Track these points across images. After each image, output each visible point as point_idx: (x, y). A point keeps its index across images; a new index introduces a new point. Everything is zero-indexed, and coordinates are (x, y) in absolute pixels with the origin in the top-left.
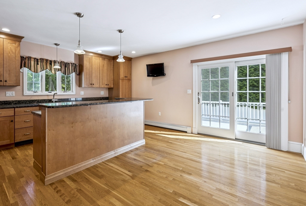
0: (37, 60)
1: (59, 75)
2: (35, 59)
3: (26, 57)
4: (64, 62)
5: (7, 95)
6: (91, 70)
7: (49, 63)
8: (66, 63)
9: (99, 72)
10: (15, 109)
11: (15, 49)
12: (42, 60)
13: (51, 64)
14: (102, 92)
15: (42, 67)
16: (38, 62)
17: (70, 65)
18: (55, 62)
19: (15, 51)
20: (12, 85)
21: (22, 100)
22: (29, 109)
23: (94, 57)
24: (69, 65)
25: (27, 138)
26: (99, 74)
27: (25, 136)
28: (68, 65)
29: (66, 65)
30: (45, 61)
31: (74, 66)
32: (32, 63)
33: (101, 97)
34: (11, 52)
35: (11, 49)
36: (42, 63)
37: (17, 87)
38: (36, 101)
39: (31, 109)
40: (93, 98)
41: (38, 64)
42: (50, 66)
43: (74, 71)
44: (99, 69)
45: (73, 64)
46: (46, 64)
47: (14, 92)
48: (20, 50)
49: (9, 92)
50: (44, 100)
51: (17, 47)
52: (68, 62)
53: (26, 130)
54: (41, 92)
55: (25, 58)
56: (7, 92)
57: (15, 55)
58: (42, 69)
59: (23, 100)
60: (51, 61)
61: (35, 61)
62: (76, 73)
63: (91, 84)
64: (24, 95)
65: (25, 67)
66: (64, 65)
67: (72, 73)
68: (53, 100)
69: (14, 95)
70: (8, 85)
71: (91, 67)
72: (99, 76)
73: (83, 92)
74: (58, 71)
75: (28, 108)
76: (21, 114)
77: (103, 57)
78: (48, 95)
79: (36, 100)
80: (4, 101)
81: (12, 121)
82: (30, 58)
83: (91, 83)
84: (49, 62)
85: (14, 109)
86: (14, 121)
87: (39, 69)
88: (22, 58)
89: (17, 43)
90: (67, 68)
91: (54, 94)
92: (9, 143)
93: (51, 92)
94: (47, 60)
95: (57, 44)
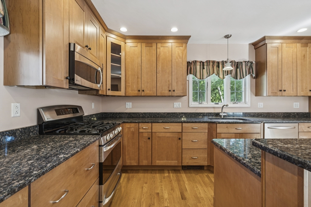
0: (203, 63)
1: (228, 80)
2: (201, 62)
3: (192, 61)
4: (235, 62)
5: (175, 106)
6: (280, 67)
7: (216, 66)
8: (238, 62)
9: (295, 68)
10: (183, 124)
11: (182, 53)
12: (208, 62)
13: (218, 67)
14: (296, 103)
15: (208, 72)
16: (204, 65)
17: (244, 64)
18: (223, 63)
19: (182, 55)
20: (179, 95)
21: (187, 113)
22: (197, 126)
23: (285, 44)
24: (242, 65)
25: (194, 163)
26: (295, 72)
27: (193, 160)
28: (240, 65)
29: (238, 65)
30: (211, 64)
31: (249, 65)
32: (198, 67)
33: (294, 113)
34: (178, 57)
35: (178, 53)
36: (208, 66)
37: (184, 97)
38: (202, 115)
39: (199, 126)
40: (279, 113)
41: (204, 68)
42: (217, 69)
43: (249, 73)
44: (295, 64)
45: (247, 63)
46: (213, 67)
47: (180, 103)
48: (186, 53)
49: (176, 103)
50: (211, 113)
51: (184, 50)
52: (240, 61)
53: (194, 152)
54: (206, 103)
55: (191, 63)
56: (174, 103)
57: (182, 59)
58: (209, 74)
59: (189, 113)
60: (218, 63)
61: (200, 66)
62: (251, 75)
63: (280, 91)
64: (190, 106)
65: (191, 74)
66: (235, 65)
67: (246, 76)
68: (221, 114)
69: (181, 107)
70: (175, 95)
71: (280, 63)
72: (295, 76)
73: (262, 103)
74: (227, 75)
75: (196, 124)
76: (189, 131)
77: (303, 41)
78: (214, 108)
79: (202, 113)
80: (172, 113)
81: (180, 139)
82: (195, 62)
83: (280, 89)
84: (216, 64)
85: (181, 124)
86: (181, 139)
87: (205, 75)
88: (189, 63)
89: (184, 45)
90: (238, 70)
91: (223, 106)
92: (177, 165)
93: (218, 104)
94: (213, 62)
95: (228, 35)
